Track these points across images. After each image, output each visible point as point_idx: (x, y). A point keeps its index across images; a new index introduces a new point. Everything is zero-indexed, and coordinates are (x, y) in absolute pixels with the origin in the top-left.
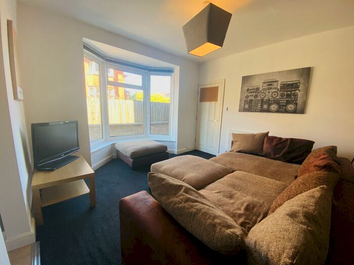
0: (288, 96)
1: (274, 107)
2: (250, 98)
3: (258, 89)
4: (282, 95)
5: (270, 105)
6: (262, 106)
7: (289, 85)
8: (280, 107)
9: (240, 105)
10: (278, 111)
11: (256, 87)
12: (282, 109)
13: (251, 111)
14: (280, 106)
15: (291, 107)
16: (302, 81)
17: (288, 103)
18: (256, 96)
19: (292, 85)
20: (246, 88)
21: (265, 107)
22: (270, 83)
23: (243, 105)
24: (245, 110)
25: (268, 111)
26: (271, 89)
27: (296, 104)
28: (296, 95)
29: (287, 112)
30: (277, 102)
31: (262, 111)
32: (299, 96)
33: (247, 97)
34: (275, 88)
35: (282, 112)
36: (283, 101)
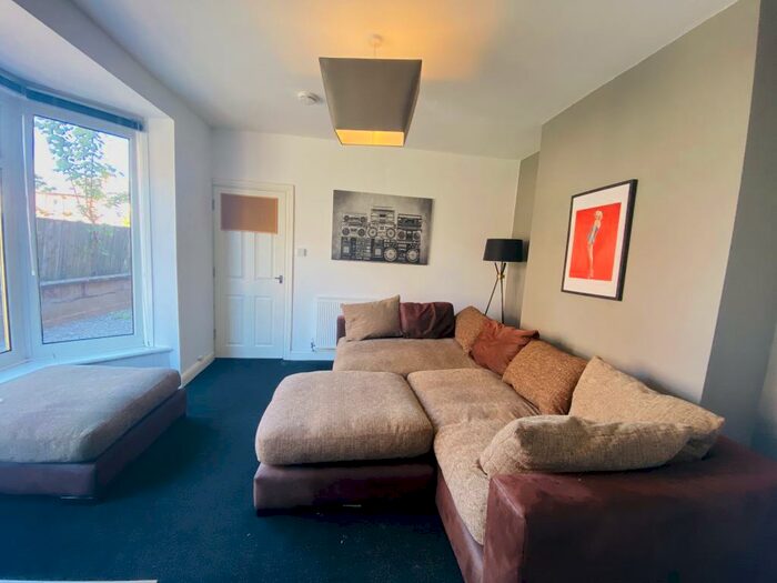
0: (409, 237)
1: (391, 253)
2: (351, 235)
3: (364, 219)
4: (401, 235)
5: (384, 250)
6: (372, 251)
7: (409, 220)
8: (398, 255)
9: (333, 247)
10: (396, 261)
11: (360, 216)
12: (401, 258)
13: (355, 259)
14: (399, 253)
15: (412, 254)
16: (424, 217)
17: (409, 248)
18: (362, 233)
19: (413, 221)
20: (342, 215)
21: (378, 252)
22: (382, 213)
23: (339, 247)
24: (343, 257)
25: (382, 259)
26: (384, 222)
27: (419, 250)
28: (417, 237)
29: (407, 261)
30: (394, 246)
31: (374, 259)
32: (422, 239)
33: (346, 232)
34: (392, 223)
35: (401, 262)
36: (403, 245)
